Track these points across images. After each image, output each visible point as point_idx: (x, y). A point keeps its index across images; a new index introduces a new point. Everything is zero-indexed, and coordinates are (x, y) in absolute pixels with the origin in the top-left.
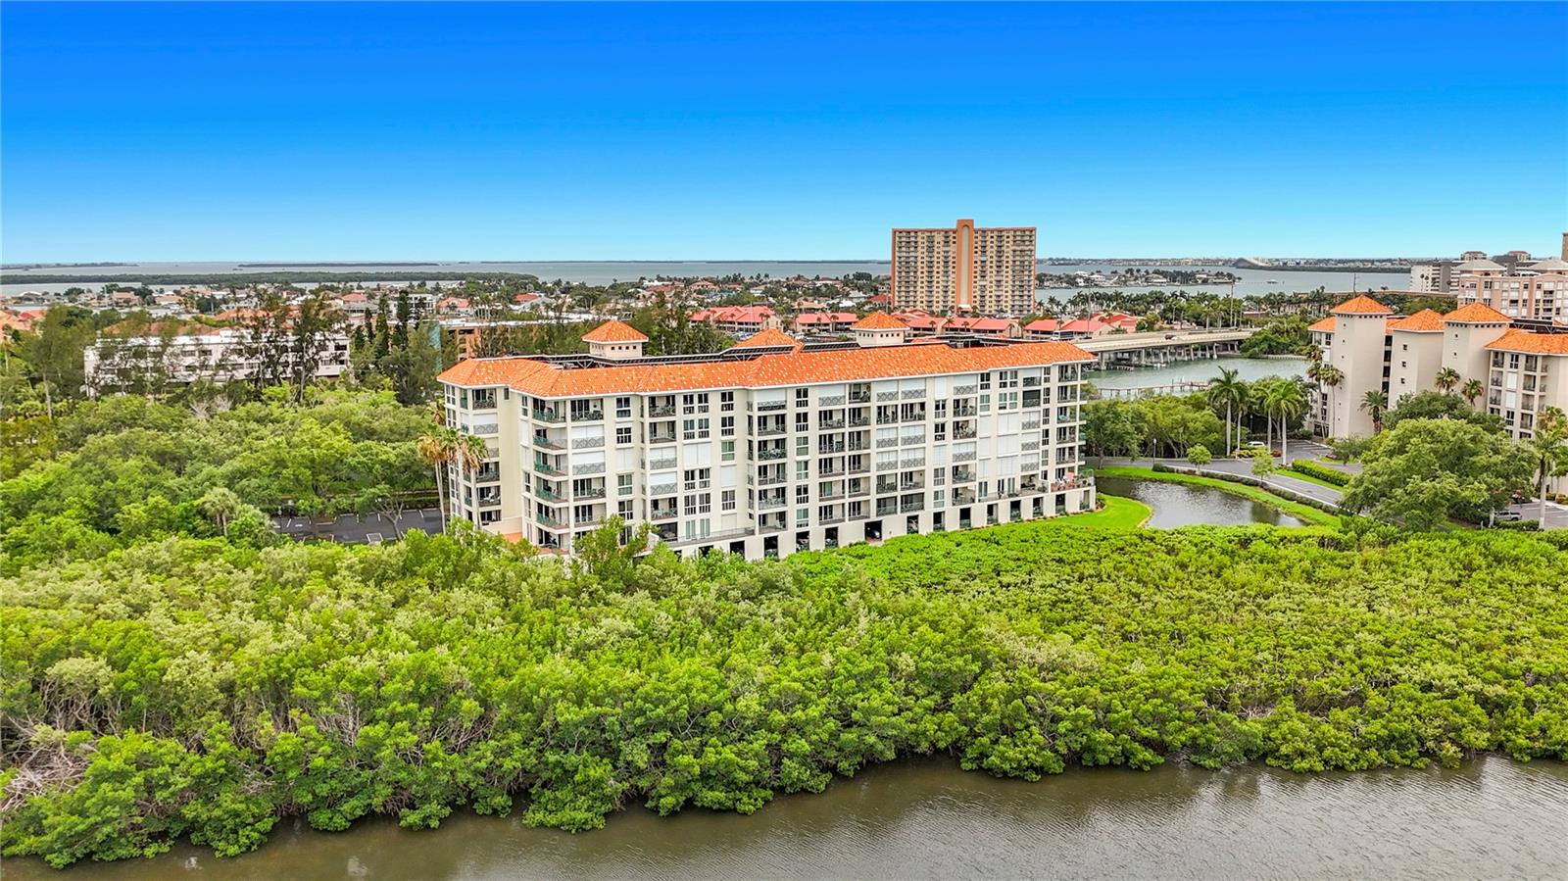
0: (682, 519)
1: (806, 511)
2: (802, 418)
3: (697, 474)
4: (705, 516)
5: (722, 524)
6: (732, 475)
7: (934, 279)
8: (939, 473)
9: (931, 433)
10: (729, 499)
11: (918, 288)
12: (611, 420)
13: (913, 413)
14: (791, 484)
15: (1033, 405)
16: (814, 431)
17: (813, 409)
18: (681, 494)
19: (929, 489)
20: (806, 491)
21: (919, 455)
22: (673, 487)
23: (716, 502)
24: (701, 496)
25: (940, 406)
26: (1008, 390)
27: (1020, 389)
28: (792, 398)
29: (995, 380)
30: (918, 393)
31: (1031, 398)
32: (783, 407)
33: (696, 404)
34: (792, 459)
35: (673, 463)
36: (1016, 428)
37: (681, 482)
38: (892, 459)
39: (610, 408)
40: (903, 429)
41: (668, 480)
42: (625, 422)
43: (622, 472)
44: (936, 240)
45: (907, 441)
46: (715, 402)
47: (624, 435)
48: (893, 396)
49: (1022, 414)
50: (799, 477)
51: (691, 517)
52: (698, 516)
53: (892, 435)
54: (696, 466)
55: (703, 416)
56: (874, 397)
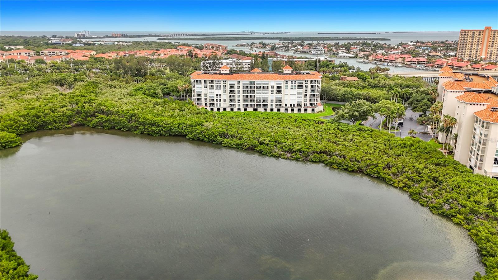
0: (215, 103)
1: (240, 105)
2: (239, 87)
3: (218, 95)
4: (220, 103)
5: (223, 105)
6: (226, 96)
7: (473, 47)
8: (272, 101)
9: (270, 92)
10: (225, 100)
11: (466, 50)
12: (203, 84)
13: (266, 87)
14: (236, 99)
15: (301, 88)
16: (241, 90)
17: (241, 86)
18: (215, 99)
19: (269, 103)
20: (240, 101)
21: (267, 96)
22: (214, 97)
23: (222, 100)
24: (219, 99)
25: (272, 87)
26: (293, 85)
27: (297, 85)
28: (236, 83)
29: (289, 83)
30: (267, 84)
31: (300, 87)
32: (235, 84)
33: (218, 82)
34: (236, 94)
35: (213, 93)
36: (296, 94)
37: (215, 96)
38: (260, 96)
39: (203, 82)
40: (262, 91)
41: (213, 96)
42: (205, 85)
43: (205, 93)
44: (476, 33)
45: (264, 93)
46: (222, 82)
47: (205, 87)
48: (261, 84)
49: (297, 90)
50: (238, 98)
51: (217, 103)
52: (219, 103)
53: (260, 92)
54: (218, 94)
55: (220, 85)
56: (255, 83)
